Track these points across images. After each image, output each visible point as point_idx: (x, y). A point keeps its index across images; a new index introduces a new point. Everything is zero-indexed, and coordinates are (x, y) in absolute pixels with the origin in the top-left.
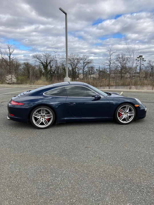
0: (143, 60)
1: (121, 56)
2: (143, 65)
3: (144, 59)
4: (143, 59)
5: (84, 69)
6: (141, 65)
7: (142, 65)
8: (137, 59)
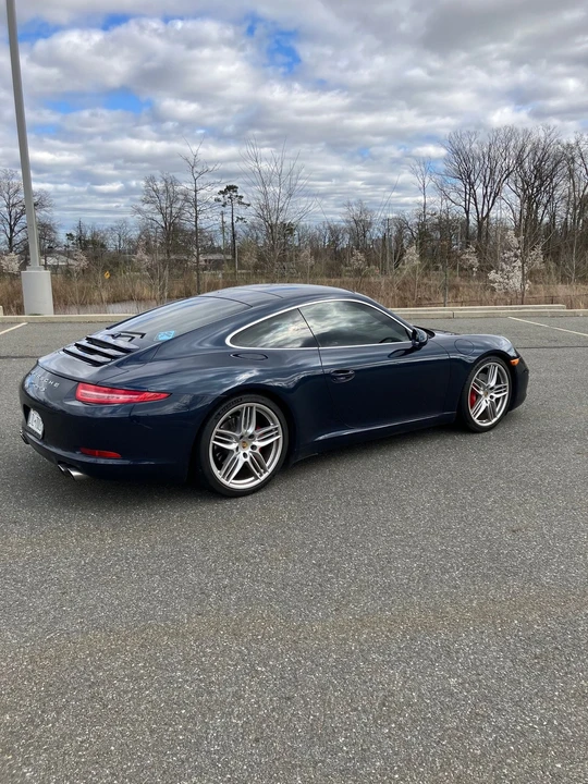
0: (239, 203)
1: (160, 185)
2: (242, 219)
3: (243, 200)
4: (241, 197)
5: (12, 231)
6: (235, 219)
7: (240, 222)
8: (221, 197)
